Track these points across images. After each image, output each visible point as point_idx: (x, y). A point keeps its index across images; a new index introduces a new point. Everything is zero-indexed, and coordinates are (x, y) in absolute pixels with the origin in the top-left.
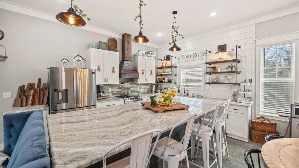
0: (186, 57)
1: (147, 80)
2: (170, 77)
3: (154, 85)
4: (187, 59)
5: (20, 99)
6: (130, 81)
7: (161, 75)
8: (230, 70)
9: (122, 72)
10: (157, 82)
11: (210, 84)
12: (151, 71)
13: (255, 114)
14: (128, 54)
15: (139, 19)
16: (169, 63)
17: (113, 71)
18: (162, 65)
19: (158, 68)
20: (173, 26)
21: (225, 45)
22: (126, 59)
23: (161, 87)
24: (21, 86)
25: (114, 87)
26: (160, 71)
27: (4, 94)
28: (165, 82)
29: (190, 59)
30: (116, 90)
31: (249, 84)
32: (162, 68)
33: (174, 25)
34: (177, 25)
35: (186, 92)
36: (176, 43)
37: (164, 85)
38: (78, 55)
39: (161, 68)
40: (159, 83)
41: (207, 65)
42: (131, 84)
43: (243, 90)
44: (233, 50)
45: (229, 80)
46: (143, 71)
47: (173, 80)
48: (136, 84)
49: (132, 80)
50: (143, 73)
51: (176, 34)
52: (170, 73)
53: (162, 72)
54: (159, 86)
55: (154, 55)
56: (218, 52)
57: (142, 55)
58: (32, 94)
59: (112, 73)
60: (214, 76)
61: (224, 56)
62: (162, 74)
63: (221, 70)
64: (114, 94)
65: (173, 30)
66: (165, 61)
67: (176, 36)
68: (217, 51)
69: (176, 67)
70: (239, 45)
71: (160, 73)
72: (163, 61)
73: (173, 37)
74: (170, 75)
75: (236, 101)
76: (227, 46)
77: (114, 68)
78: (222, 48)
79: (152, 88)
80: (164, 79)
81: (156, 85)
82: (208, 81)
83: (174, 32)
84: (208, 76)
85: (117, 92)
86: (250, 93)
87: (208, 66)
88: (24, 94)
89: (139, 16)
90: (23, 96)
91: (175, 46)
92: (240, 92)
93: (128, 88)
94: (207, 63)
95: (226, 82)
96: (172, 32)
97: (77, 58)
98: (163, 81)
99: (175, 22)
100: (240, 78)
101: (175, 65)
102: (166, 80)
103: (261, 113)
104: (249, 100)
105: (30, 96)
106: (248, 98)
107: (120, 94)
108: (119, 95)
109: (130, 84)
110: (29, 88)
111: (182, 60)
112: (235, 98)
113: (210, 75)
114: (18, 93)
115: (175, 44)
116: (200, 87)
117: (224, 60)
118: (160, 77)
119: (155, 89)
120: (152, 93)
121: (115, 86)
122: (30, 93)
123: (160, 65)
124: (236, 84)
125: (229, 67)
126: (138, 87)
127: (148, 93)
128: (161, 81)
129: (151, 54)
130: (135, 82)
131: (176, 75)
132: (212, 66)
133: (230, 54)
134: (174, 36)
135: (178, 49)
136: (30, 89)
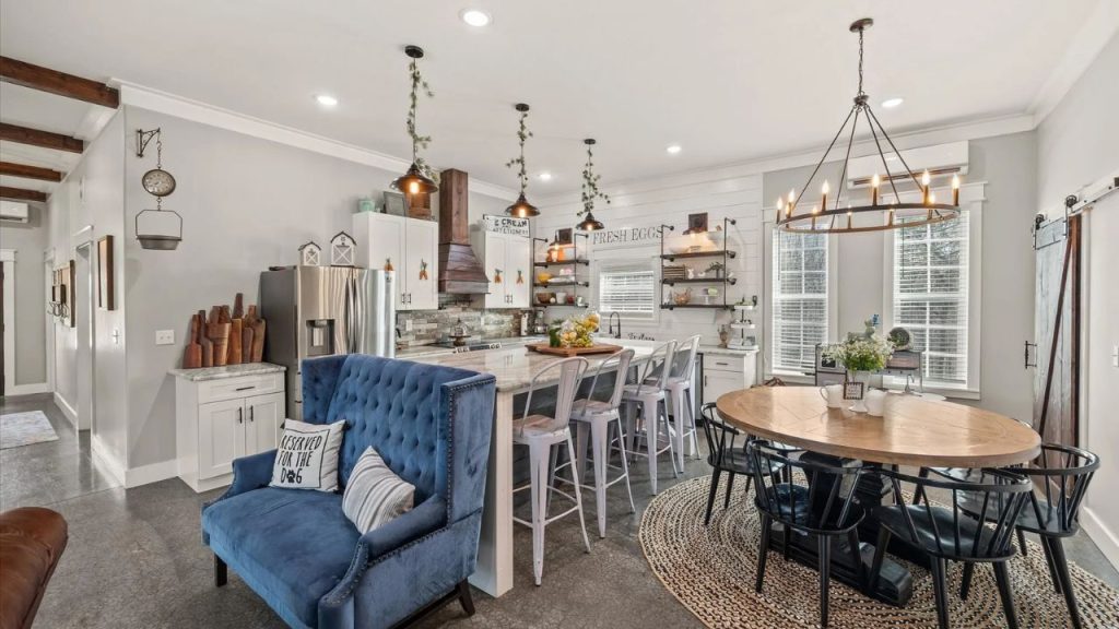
0: (613, 237)
1: (508, 298)
2: (571, 291)
3: (524, 312)
4: (617, 244)
5: (200, 346)
6: (460, 301)
7: (545, 285)
8: (713, 275)
9: (447, 275)
10: (533, 304)
11: (671, 309)
12: (520, 273)
13: (763, 374)
14: (459, 225)
15: (518, 167)
16: (568, 252)
17: (423, 274)
18: (547, 255)
19: (536, 265)
20: (586, 172)
21: (705, 215)
22: (454, 240)
23: (544, 318)
24: (196, 313)
25: (418, 318)
26: (543, 274)
27: (159, 334)
28: (556, 304)
29: (623, 243)
30: (424, 326)
31: (751, 307)
32: (548, 263)
33: (588, 169)
34: (595, 171)
35: (615, 329)
36: (592, 211)
37: (554, 314)
38: (342, 233)
39: (546, 265)
40: (539, 308)
41: (665, 261)
42: (464, 309)
43: (738, 321)
44: (719, 228)
45: (711, 298)
46: (498, 271)
47: (580, 300)
48: (476, 310)
49: (466, 300)
50: (498, 279)
51: (593, 193)
52: (573, 279)
53: (548, 275)
54: (541, 315)
55: (526, 228)
56: (687, 232)
57: (494, 227)
58: (227, 335)
59: (421, 278)
60: (680, 289)
61: (702, 241)
62: (550, 280)
63: (695, 273)
64: (419, 338)
65: (586, 182)
66: (557, 247)
67: (592, 197)
68: (687, 228)
69: (587, 263)
70: (731, 218)
71: (543, 279)
72: (552, 245)
73: (586, 198)
74: (572, 283)
75: (726, 347)
76: (709, 218)
77: (425, 265)
78: (698, 223)
79: (520, 323)
80: (554, 295)
81: (530, 312)
82: (666, 301)
83: (587, 186)
84: (667, 288)
85: (428, 331)
86: (753, 326)
87: (667, 263)
88: (206, 336)
89: (518, 161)
90: (203, 340)
91: (590, 219)
92: (733, 326)
93: (459, 321)
94: (664, 257)
95: (707, 303)
96: (584, 186)
97: (338, 241)
98: (552, 300)
99: (591, 165)
100: (732, 295)
101: (584, 258)
102: (560, 297)
103: (775, 372)
104: (749, 342)
105: (222, 339)
106: (748, 338)
107: (434, 337)
108: (432, 341)
109: (460, 309)
110: (217, 319)
111: (603, 245)
112: (723, 340)
113: (672, 285)
114: (192, 331)
115: (590, 215)
116: (650, 315)
117: (702, 250)
118: (541, 290)
119: (529, 325)
120: (519, 335)
121: (423, 317)
122: (223, 332)
123: (542, 256)
124: (726, 307)
125: (713, 268)
126: (483, 319)
127: (509, 336)
128: (545, 303)
129: (519, 225)
130: (473, 305)
131: (587, 285)
132: (677, 263)
133: (713, 239)
134: (588, 195)
135: (597, 226)
136: (220, 321)
